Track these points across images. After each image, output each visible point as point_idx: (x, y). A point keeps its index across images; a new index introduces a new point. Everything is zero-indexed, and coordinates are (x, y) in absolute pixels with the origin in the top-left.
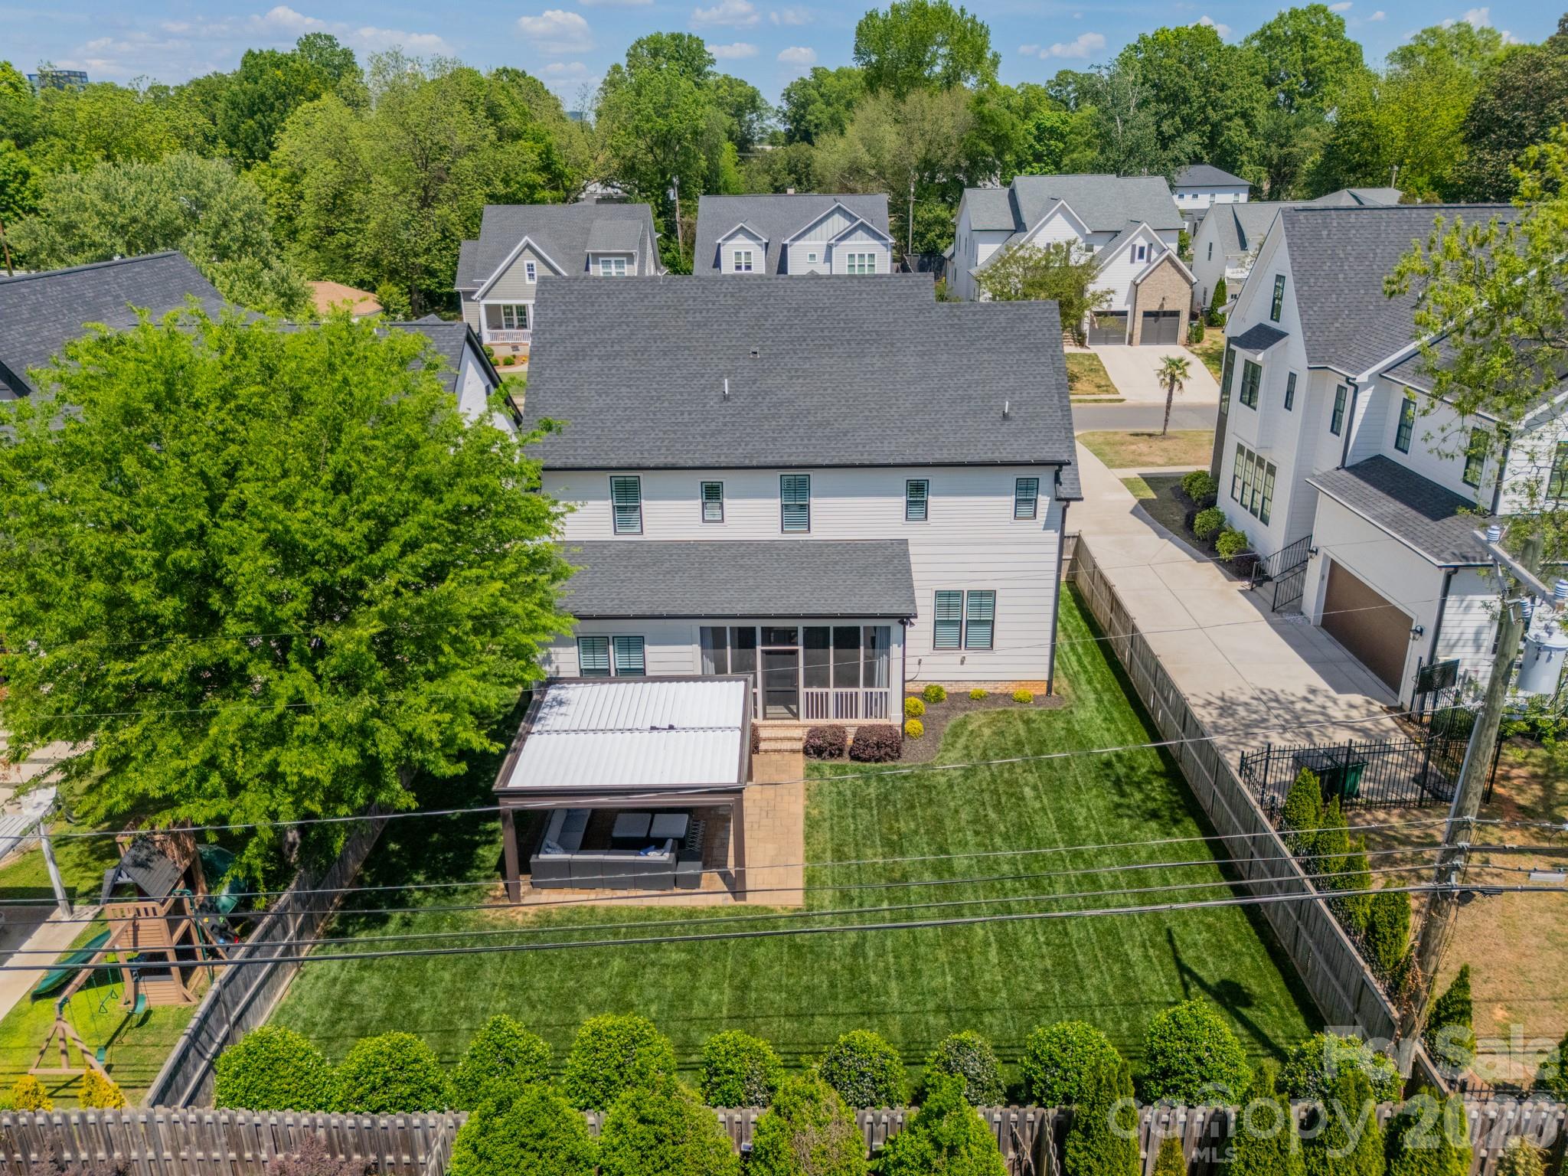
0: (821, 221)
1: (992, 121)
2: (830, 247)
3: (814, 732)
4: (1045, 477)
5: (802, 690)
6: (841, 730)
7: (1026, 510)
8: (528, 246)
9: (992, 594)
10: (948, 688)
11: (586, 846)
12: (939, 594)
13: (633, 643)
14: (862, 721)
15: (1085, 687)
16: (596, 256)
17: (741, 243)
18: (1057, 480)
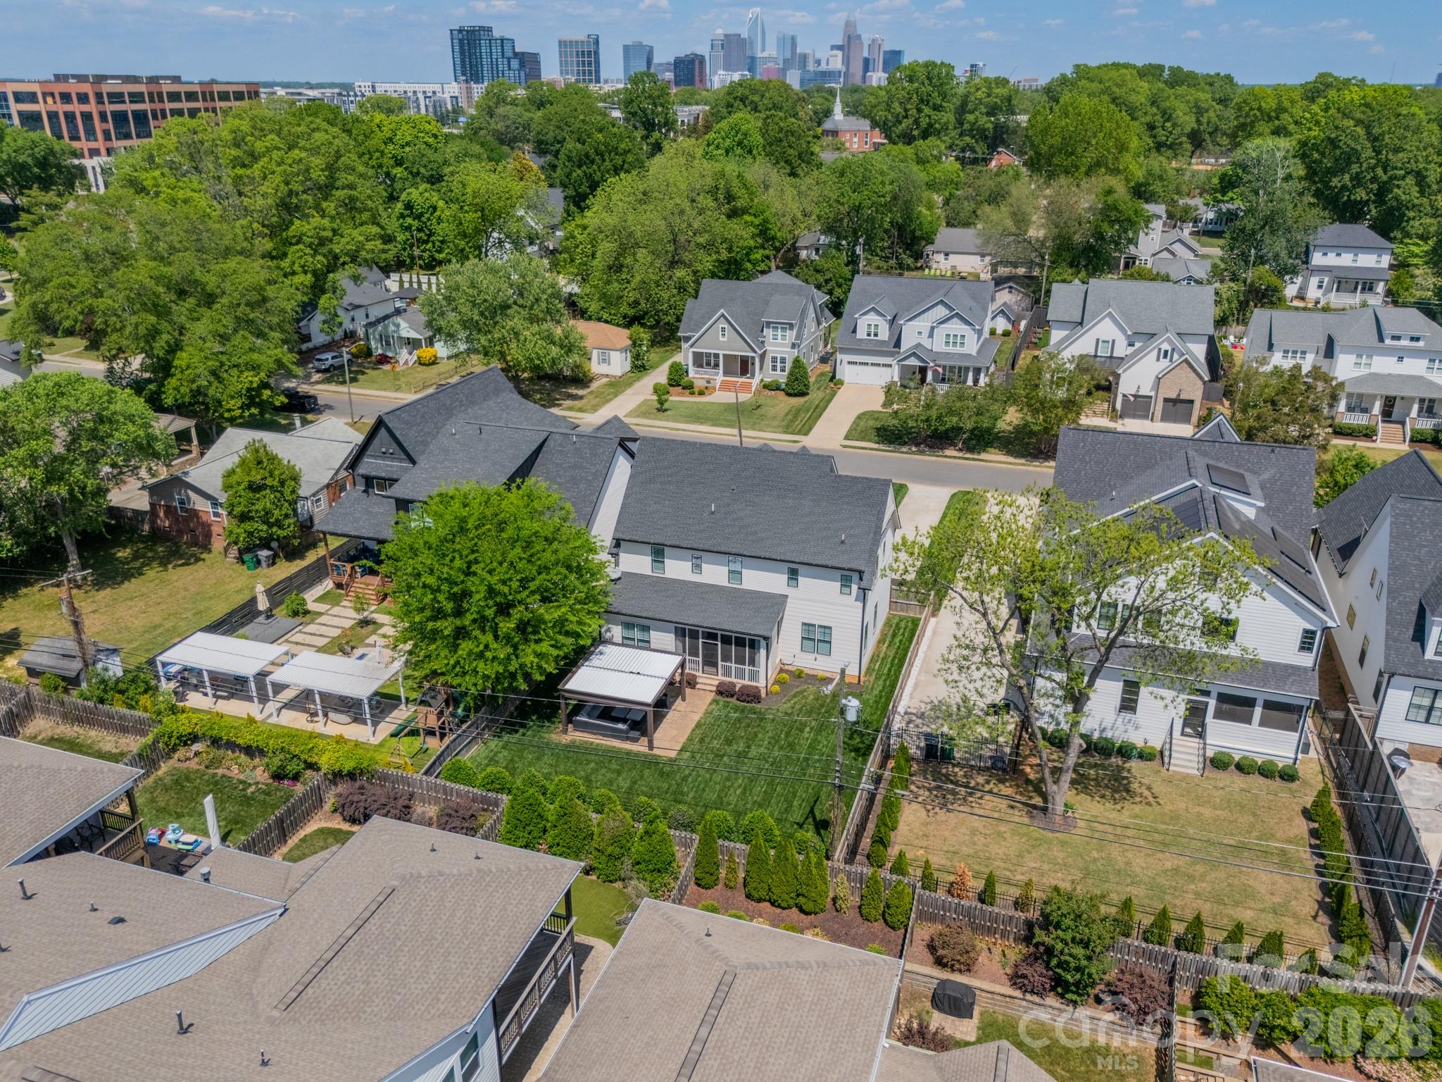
0: (928, 309)
1: (1116, 209)
2: (933, 328)
3: (721, 684)
4: (855, 576)
5: (720, 663)
6: (734, 685)
7: (846, 590)
8: (723, 315)
9: (830, 628)
10: (806, 671)
11: (599, 717)
12: (804, 624)
13: (646, 629)
14: (747, 682)
15: (881, 682)
16: (768, 324)
17: (873, 318)
18: (861, 579)
